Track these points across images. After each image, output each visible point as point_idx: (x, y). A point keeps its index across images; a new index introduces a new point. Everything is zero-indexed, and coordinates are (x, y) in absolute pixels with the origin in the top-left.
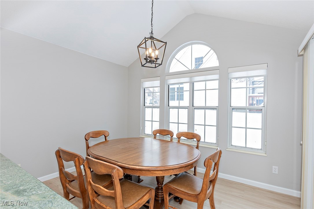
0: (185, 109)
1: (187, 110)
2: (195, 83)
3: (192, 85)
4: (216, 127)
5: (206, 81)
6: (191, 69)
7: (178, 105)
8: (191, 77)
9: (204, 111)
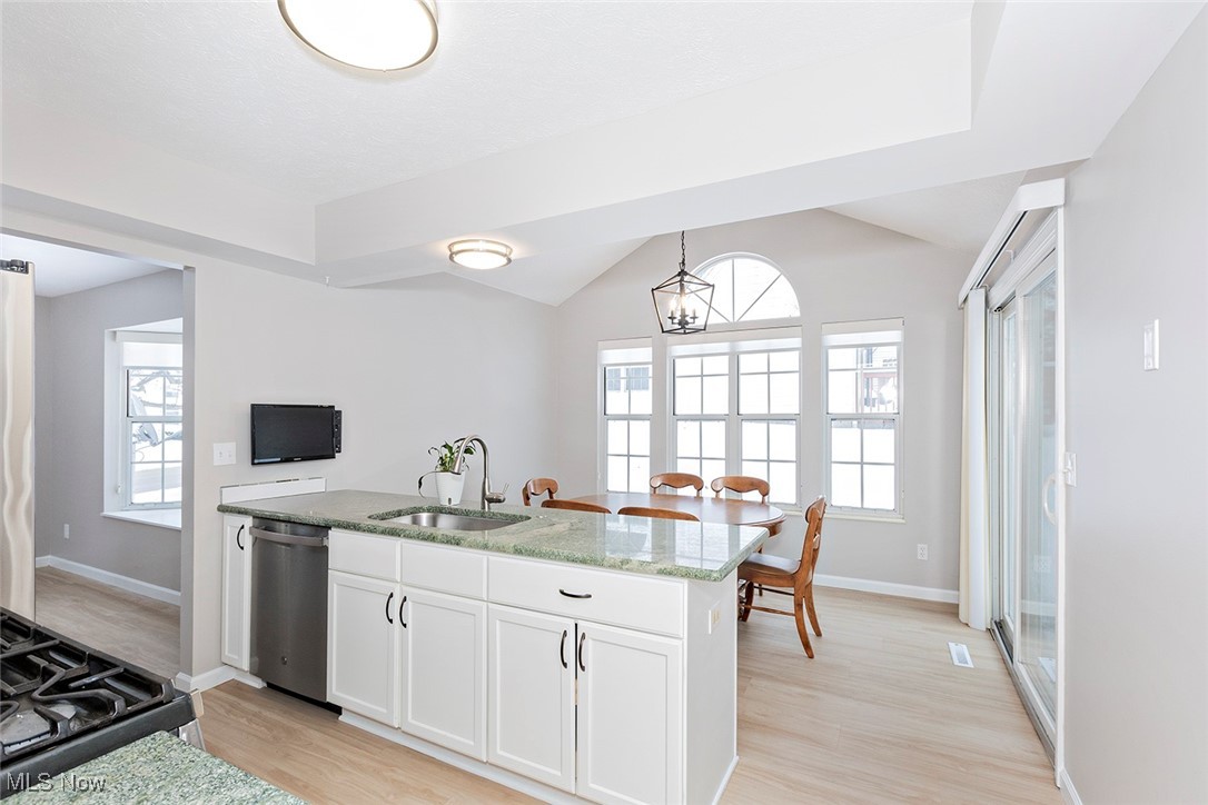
0: (716, 422)
1: (723, 423)
2: (742, 357)
3: (736, 360)
4: (795, 464)
5: (768, 351)
6: (731, 320)
7: (700, 413)
8: (733, 341)
9: (766, 425)
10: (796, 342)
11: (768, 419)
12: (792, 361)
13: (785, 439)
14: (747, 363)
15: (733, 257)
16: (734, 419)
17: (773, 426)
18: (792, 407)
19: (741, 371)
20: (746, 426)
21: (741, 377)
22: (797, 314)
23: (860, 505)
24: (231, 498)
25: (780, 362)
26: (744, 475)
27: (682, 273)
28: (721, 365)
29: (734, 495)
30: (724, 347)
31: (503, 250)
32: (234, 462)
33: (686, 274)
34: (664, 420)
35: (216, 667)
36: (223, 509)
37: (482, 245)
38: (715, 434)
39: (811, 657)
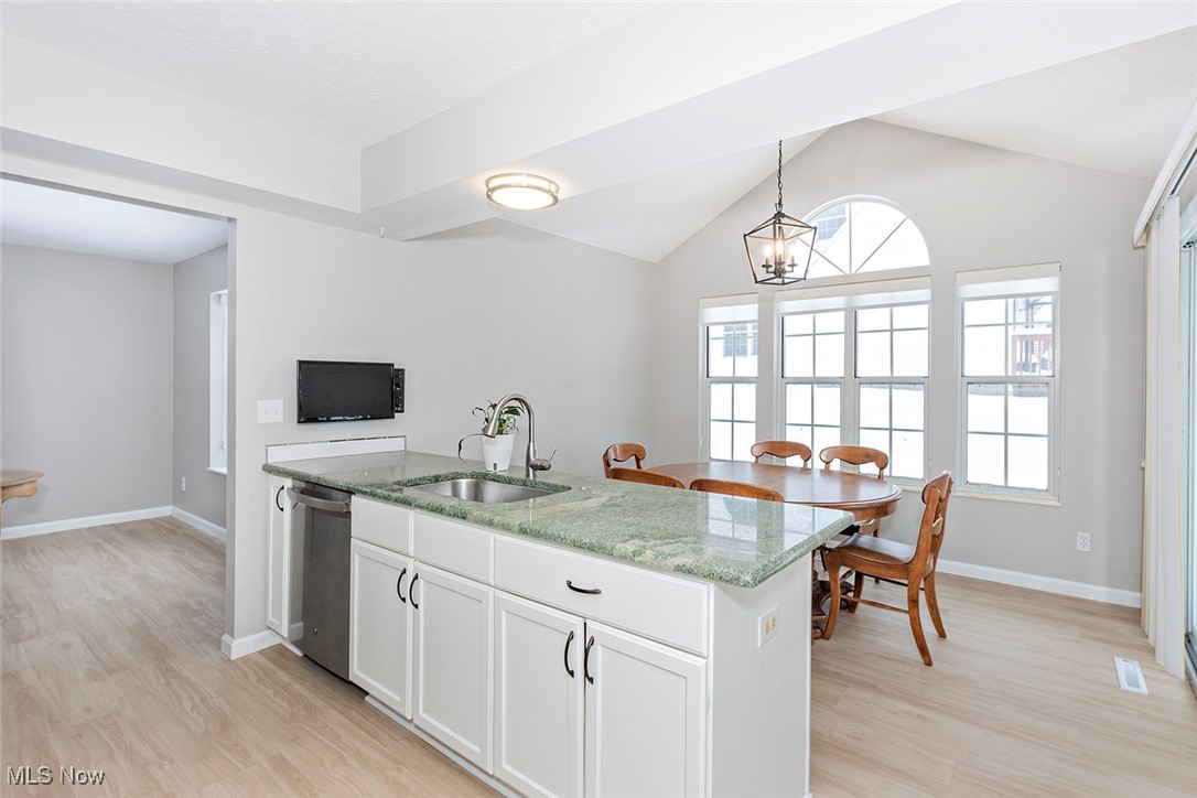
0: (831, 386)
1: (838, 387)
2: (860, 313)
3: (852, 316)
4: (922, 434)
5: (891, 305)
6: (848, 273)
7: (812, 375)
8: (849, 295)
9: (888, 390)
10: (925, 294)
11: (891, 382)
12: (920, 316)
13: (911, 406)
14: (866, 320)
15: (850, 201)
16: (851, 383)
17: (897, 391)
18: (920, 368)
19: (860, 329)
20: (865, 391)
21: (860, 336)
22: (928, 263)
23: (1003, 484)
24: (278, 457)
25: (904, 317)
26: (862, 445)
27: (780, 215)
28: (837, 321)
29: (850, 469)
30: (839, 302)
31: (545, 185)
32: (281, 420)
33: (784, 216)
34: (771, 385)
35: (260, 631)
36: (268, 469)
37: (525, 180)
38: (829, 400)
39: (929, 663)
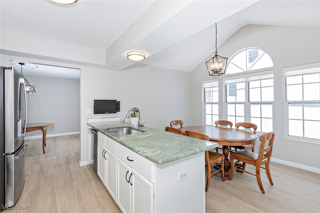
0: (241, 104)
1: (243, 105)
2: (250, 83)
3: (248, 84)
4: (272, 119)
5: (261, 80)
6: (246, 71)
7: (235, 101)
8: (246, 77)
9: (260, 105)
10: (272, 76)
11: (261, 103)
12: (271, 82)
13: (268, 110)
14: (252, 85)
15: (246, 50)
16: (248, 103)
17: (263, 106)
18: (271, 99)
19: (250, 87)
20: (252, 106)
21: (250, 90)
22: (272, 66)
23: (302, 136)
24: (90, 121)
25: (265, 83)
26: (252, 123)
27: (216, 56)
28: (243, 85)
30: (243, 79)
32: (91, 113)
34: (223, 104)
35: (86, 161)
36: (88, 124)
38: (241, 109)
39: (264, 193)
